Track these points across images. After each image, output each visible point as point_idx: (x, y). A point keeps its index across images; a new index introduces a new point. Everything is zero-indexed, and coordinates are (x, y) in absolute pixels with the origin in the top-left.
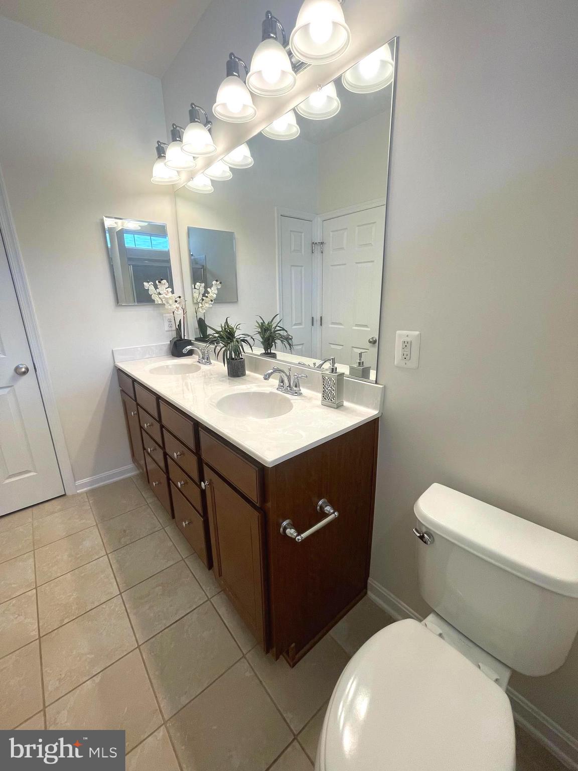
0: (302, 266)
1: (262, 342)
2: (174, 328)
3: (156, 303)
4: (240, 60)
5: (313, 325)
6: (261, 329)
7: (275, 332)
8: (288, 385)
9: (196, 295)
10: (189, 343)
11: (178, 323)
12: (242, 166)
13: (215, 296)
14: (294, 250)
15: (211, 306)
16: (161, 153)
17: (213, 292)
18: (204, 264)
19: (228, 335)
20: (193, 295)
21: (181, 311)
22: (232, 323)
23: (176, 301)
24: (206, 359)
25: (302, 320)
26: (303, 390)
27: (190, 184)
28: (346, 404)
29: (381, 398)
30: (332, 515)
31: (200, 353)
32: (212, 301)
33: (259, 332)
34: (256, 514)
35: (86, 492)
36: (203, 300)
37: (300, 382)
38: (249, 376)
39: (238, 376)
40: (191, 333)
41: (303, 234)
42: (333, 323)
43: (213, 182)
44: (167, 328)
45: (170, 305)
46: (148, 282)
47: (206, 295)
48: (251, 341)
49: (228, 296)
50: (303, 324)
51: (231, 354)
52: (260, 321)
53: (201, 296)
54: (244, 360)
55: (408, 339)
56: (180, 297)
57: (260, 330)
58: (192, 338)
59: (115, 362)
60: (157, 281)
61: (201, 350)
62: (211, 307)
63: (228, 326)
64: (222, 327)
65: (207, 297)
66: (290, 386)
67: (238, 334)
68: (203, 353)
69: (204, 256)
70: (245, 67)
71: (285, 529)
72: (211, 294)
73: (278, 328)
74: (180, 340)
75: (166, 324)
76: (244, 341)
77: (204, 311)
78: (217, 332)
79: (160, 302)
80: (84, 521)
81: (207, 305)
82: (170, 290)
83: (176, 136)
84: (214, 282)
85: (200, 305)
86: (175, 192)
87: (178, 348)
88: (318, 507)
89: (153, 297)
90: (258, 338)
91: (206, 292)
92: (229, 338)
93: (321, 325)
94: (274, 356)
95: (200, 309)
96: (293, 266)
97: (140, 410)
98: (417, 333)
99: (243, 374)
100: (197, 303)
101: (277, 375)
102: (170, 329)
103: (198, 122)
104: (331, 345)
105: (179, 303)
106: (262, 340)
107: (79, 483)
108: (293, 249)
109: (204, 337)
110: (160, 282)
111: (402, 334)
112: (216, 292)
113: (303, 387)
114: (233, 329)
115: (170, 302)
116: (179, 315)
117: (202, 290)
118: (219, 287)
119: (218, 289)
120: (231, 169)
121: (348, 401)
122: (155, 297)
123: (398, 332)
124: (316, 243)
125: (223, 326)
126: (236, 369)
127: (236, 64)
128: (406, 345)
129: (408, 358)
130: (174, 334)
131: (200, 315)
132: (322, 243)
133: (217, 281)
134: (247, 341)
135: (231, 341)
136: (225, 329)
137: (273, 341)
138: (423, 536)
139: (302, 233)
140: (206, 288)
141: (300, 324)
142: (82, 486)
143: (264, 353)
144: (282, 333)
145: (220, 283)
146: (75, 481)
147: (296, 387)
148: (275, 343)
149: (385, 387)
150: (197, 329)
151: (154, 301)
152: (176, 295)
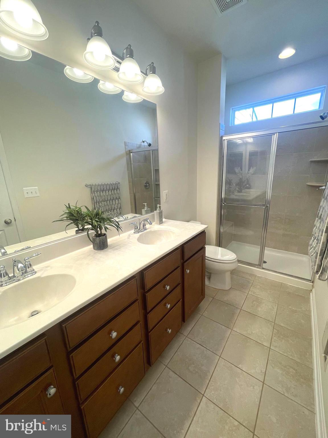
111: (165, 192)
128: (166, 195)
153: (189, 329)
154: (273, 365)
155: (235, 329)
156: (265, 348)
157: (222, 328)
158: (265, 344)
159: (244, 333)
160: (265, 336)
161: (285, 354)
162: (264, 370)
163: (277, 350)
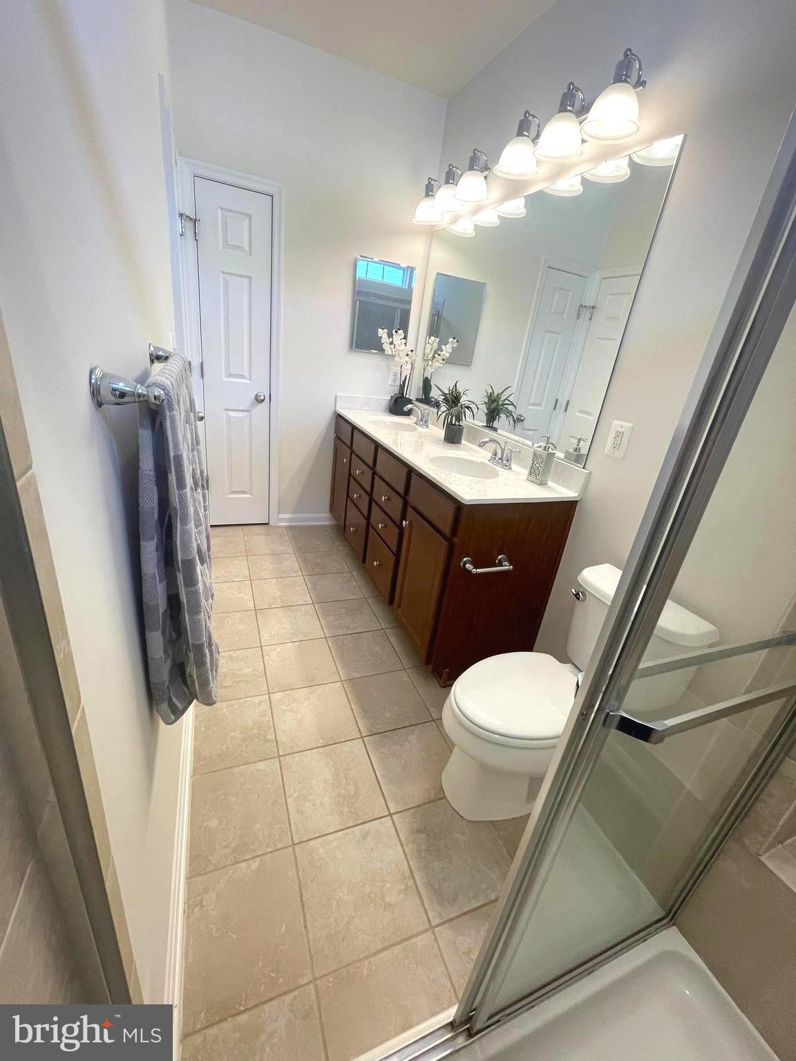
0: (559, 334)
1: (486, 414)
2: (398, 383)
3: (386, 353)
4: (534, 117)
5: (555, 409)
6: (489, 399)
7: (503, 405)
8: (500, 457)
9: (428, 351)
10: (410, 401)
11: (403, 379)
12: (512, 214)
13: (448, 355)
14: (555, 312)
15: (441, 365)
16: (429, 191)
17: (447, 350)
18: (441, 311)
19: (453, 399)
20: (424, 351)
21: (409, 367)
22: (460, 388)
23: (407, 355)
24: (424, 421)
25: (542, 401)
26: (513, 466)
27: (452, 227)
28: (550, 483)
29: (584, 483)
30: (507, 567)
31: (420, 414)
32: (443, 360)
33: (486, 403)
34: (445, 543)
35: (286, 527)
36: (434, 357)
37: (512, 457)
38: (464, 444)
39: (454, 443)
40: (413, 392)
41: (571, 293)
42: (580, 411)
43: (476, 227)
44: (390, 382)
45: (401, 358)
46: (383, 329)
47: (439, 352)
48: (475, 411)
49: (462, 358)
50: (543, 406)
51: (452, 419)
52: (490, 391)
53: (433, 352)
54: (463, 429)
55: (622, 430)
56: (412, 351)
57: (487, 401)
58: (413, 398)
59: (335, 407)
60: (394, 331)
61: (421, 411)
62: (441, 368)
63: (456, 390)
64: (449, 390)
65: (439, 355)
66: (501, 459)
67: (464, 400)
68: (423, 416)
69: (443, 299)
70: (539, 125)
71: (465, 563)
72: (444, 353)
73: (507, 402)
74: (401, 397)
75: (392, 377)
76: (468, 407)
77: (433, 370)
78: (444, 394)
79: (390, 353)
80: (284, 547)
81: (437, 364)
82: (404, 341)
83: (451, 177)
84: (451, 339)
85: (430, 363)
86: (432, 233)
87: (398, 405)
88: (497, 561)
89: (384, 347)
90: (484, 408)
91: (440, 349)
92: (454, 402)
93: (566, 410)
94: (495, 430)
95: (429, 368)
96: (549, 332)
97: (354, 456)
98: (631, 425)
99: (459, 442)
100: (428, 360)
101: (492, 446)
102: (394, 384)
103: (477, 170)
104: (572, 439)
105: (410, 357)
106: (486, 412)
107: (282, 516)
108: (552, 311)
109: (426, 399)
110: (396, 332)
111: (617, 424)
112: (450, 351)
113: (515, 463)
114: (460, 393)
115: (402, 354)
116: (406, 372)
117: (435, 346)
118: (455, 346)
119: (453, 347)
120: (499, 217)
121: (553, 481)
122: (386, 347)
123: (615, 422)
124: (585, 306)
125: (451, 388)
126: (453, 436)
127: (529, 122)
128: (619, 435)
129: (617, 447)
130: (397, 390)
131: (428, 375)
132: (593, 307)
133: (454, 338)
134: (470, 408)
135: (455, 406)
136: (452, 392)
137: (498, 414)
138: (578, 594)
139: (570, 291)
140: (440, 344)
141: (539, 405)
142: (283, 519)
143: (486, 426)
144: (510, 408)
145: (457, 341)
146: (279, 514)
147: (507, 461)
148: (499, 417)
149: (590, 473)
150: (420, 388)
151: (384, 350)
152: (409, 347)
153: (393, 639)
154: (256, 673)
155: (338, 684)
156: (276, 689)
157: (358, 672)
158: (279, 695)
159: (320, 689)
160: (285, 710)
161: (242, 700)
162: (266, 658)
163: (256, 700)
